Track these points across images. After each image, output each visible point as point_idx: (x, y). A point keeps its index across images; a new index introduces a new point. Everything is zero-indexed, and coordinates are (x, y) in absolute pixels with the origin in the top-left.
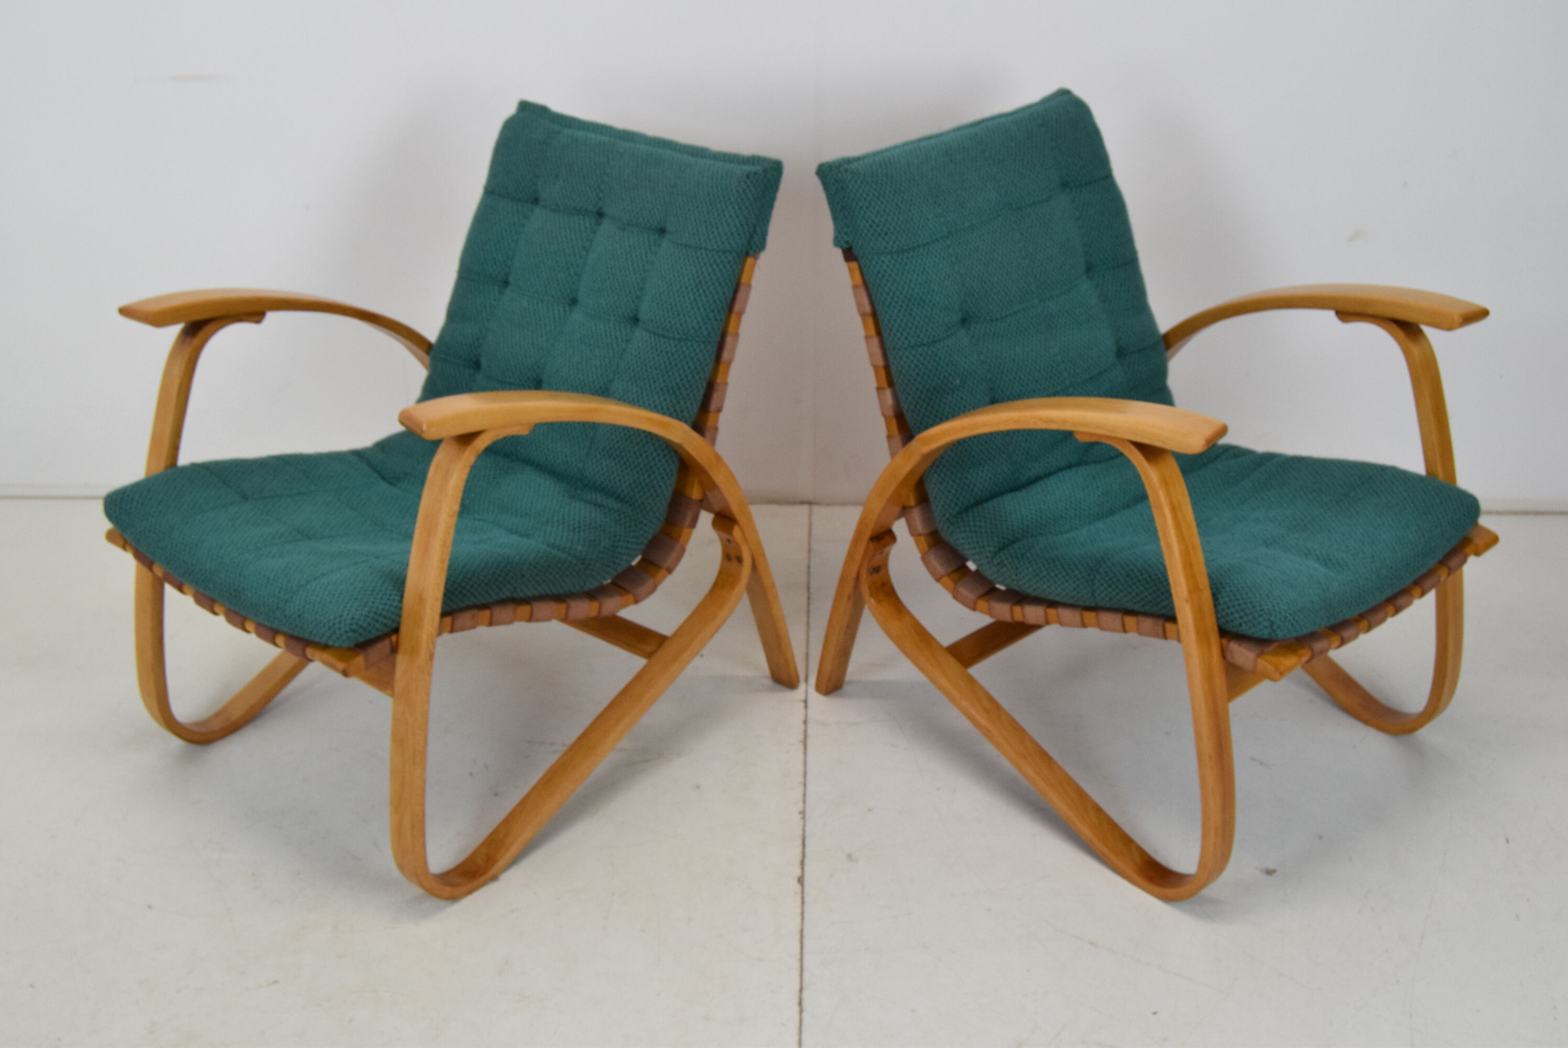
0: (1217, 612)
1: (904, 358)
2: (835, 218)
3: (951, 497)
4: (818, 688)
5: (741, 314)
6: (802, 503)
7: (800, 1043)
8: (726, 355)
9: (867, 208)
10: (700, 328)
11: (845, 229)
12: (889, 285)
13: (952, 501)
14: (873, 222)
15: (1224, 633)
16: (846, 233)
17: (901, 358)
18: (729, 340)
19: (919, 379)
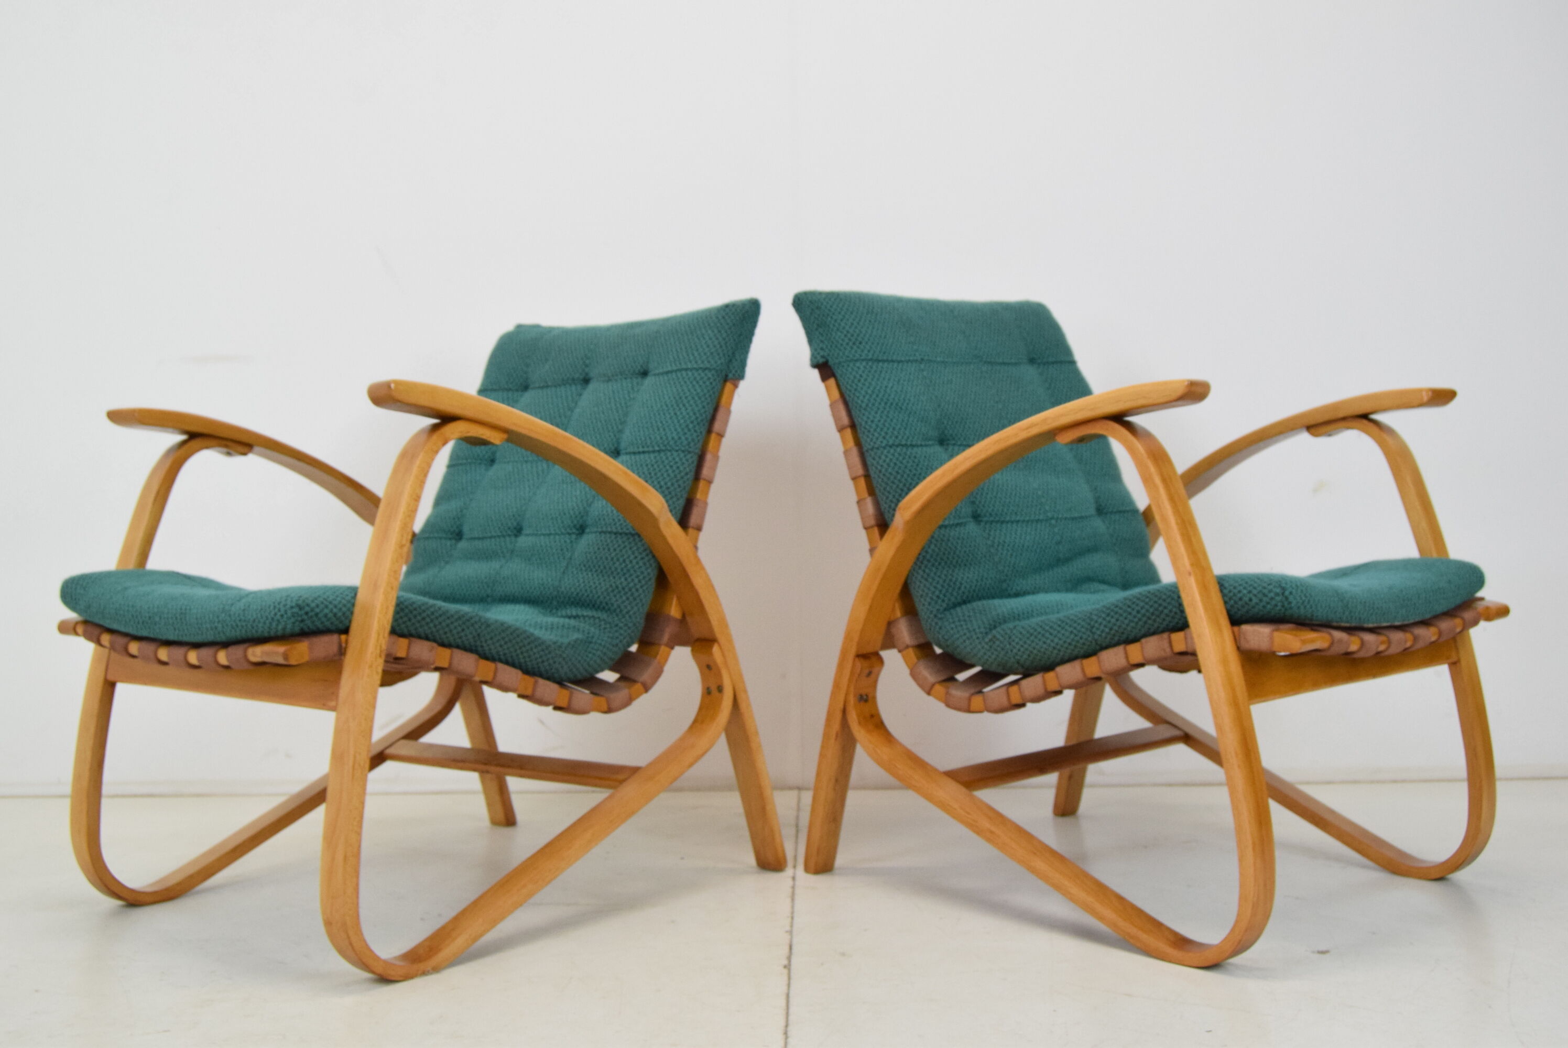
0: (1224, 595)
1: (883, 457)
2: (810, 341)
3: (937, 593)
4: (807, 869)
5: (721, 436)
6: (790, 788)
7: (786, 1044)
8: (705, 472)
9: (842, 320)
10: (680, 438)
11: (821, 345)
12: (865, 388)
13: (938, 597)
14: (848, 332)
15: (1235, 620)
16: (822, 349)
17: (880, 458)
18: (709, 457)
19: (899, 477)
